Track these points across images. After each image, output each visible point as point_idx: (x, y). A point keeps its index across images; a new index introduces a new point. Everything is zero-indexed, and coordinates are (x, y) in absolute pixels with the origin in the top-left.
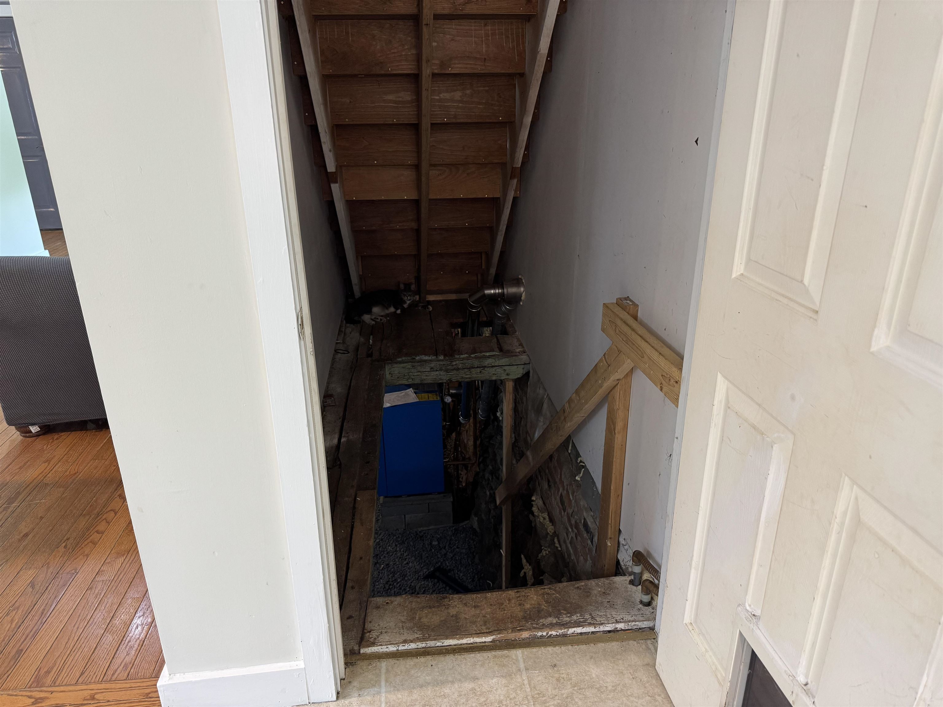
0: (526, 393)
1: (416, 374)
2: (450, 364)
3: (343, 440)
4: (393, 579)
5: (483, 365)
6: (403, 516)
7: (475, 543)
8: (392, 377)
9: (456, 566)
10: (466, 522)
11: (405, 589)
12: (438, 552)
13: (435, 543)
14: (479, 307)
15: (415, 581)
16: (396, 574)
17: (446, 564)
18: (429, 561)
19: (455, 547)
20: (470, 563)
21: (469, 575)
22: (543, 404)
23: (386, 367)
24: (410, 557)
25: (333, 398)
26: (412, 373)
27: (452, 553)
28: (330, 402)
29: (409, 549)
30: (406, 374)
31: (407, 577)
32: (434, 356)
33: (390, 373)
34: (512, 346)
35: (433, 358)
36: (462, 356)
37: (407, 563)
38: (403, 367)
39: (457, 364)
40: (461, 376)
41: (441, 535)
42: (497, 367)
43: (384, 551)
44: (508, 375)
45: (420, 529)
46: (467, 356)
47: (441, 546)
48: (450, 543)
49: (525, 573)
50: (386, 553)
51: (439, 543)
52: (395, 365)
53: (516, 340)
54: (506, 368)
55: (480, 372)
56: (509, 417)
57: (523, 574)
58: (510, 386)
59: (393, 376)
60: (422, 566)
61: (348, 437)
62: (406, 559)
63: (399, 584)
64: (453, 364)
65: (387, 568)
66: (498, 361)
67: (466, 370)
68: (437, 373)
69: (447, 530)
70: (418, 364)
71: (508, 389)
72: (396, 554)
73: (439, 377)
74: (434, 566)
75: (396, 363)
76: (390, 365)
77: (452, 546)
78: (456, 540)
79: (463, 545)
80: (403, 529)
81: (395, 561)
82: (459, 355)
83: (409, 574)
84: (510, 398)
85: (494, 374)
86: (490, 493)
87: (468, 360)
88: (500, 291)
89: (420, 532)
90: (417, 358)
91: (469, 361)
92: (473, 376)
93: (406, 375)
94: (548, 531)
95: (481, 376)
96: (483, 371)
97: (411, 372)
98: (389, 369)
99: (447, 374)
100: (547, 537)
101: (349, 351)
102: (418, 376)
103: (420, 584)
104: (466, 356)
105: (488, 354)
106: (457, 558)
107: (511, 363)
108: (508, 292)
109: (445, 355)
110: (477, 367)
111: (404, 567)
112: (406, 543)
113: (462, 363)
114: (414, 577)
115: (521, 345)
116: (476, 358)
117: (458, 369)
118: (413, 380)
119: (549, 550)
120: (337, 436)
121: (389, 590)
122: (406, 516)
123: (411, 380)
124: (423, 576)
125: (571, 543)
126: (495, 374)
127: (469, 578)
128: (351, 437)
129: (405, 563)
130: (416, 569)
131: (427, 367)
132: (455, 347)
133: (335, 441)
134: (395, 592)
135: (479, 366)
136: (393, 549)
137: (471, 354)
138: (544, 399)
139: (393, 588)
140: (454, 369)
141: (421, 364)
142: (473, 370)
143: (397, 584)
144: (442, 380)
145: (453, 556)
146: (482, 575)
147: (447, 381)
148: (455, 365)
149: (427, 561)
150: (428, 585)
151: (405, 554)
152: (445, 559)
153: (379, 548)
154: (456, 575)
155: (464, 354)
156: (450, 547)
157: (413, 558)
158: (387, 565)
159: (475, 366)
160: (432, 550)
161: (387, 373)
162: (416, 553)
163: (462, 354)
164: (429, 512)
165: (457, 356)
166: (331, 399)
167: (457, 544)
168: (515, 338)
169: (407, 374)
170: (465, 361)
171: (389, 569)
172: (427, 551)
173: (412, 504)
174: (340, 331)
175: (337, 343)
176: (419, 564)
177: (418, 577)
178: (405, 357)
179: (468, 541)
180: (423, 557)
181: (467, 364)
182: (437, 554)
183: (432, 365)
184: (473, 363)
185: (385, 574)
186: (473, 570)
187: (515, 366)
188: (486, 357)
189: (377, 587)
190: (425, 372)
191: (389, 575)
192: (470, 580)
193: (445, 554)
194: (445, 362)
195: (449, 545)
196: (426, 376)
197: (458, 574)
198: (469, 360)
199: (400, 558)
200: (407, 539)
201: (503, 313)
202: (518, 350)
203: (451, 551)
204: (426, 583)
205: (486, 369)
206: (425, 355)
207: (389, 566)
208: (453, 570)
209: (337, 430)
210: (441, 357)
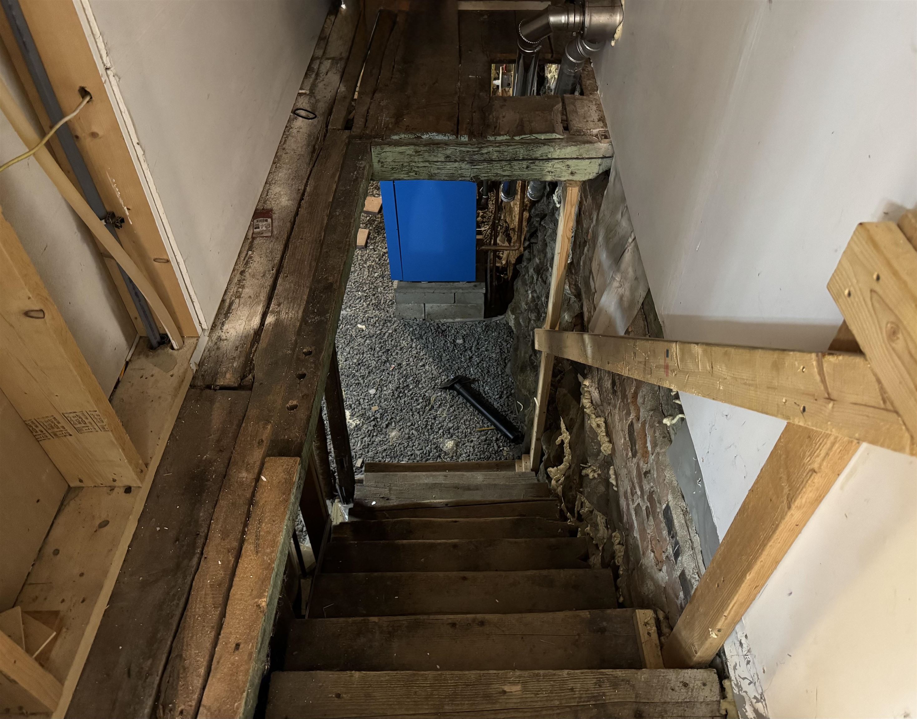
0: (599, 207)
1: (422, 165)
2: (477, 151)
3: (270, 319)
4: (405, 385)
5: (533, 157)
6: (423, 305)
7: (509, 346)
8: (382, 166)
9: (482, 375)
10: (500, 317)
11: (417, 400)
12: (461, 354)
13: (460, 341)
14: (538, 46)
15: (430, 391)
16: (409, 378)
17: (470, 371)
18: (450, 365)
19: (483, 349)
20: (500, 373)
21: (496, 389)
22: (624, 252)
23: (372, 151)
24: (427, 356)
25: (269, 220)
26: (415, 162)
27: (479, 357)
28: (264, 228)
29: (428, 347)
30: (405, 164)
31: (422, 384)
32: (453, 135)
33: (379, 161)
34: (587, 121)
35: (451, 138)
36: (499, 138)
37: (424, 365)
38: (401, 153)
39: (489, 152)
40: (496, 171)
41: (468, 331)
42: (557, 161)
43: (397, 346)
44: (572, 173)
45: (443, 321)
46: (508, 138)
47: (466, 345)
48: (478, 344)
49: (562, 441)
50: (399, 348)
51: (464, 342)
52: (387, 149)
53: (594, 108)
54: (569, 162)
55: (527, 167)
56: (567, 240)
57: (560, 442)
58: (574, 193)
59: (385, 166)
60: (441, 371)
61: (279, 313)
62: (422, 359)
63: (410, 392)
64: (483, 152)
65: (399, 369)
66: (559, 150)
67: (504, 163)
68: (456, 165)
69: (476, 325)
70: (425, 148)
71: (570, 198)
72: (411, 351)
73: (460, 172)
74: (456, 373)
75: (390, 144)
76: (378, 148)
77: (480, 347)
78: (486, 340)
79: (494, 348)
80: (421, 320)
81: (409, 360)
82: (493, 135)
83: (424, 380)
84: (570, 213)
85: (549, 172)
86: (533, 297)
87: (508, 146)
88: (578, 19)
89: (443, 325)
90: (425, 137)
91: (509, 148)
92: (514, 173)
93: (406, 166)
94: (602, 448)
95: (527, 174)
96: (531, 165)
97: (413, 162)
98: (379, 154)
99: (473, 167)
100: (599, 455)
101: (317, 113)
102: (424, 169)
103: (435, 395)
104: (505, 137)
105: (543, 137)
106: (484, 365)
107: (580, 155)
108: (592, 23)
109: (471, 135)
110: (523, 159)
111: (419, 370)
112: (424, 338)
113: (498, 151)
114: (430, 385)
115: (602, 119)
116: (522, 143)
117: (490, 161)
118: (416, 174)
119: (600, 472)
120: (260, 309)
121: (399, 399)
122: (426, 305)
123: (413, 174)
124: (440, 385)
125: (636, 510)
126: (552, 172)
127: (496, 393)
128: (283, 316)
129: (420, 364)
130: (432, 374)
131: (440, 155)
132: (491, 116)
133: (256, 322)
134: (405, 402)
135: (526, 157)
136: (407, 344)
137: (515, 136)
138: (628, 244)
139: (404, 397)
140: (484, 161)
141: (430, 150)
142: (515, 163)
143: (409, 392)
144: (464, 177)
145: (480, 362)
146: (513, 391)
147: (472, 179)
148: (486, 153)
149: (447, 365)
150: (445, 397)
151: (422, 354)
152: (469, 364)
153: (391, 341)
154: (481, 388)
155: (503, 135)
156: (478, 349)
157: (431, 360)
158: (399, 364)
159: (519, 157)
160: (454, 350)
161: (375, 160)
162: (435, 353)
163: (500, 135)
164: (455, 302)
165: (492, 138)
166: (267, 221)
167: (486, 346)
168: (594, 103)
169: (407, 164)
170: (503, 148)
171: (401, 371)
172: (449, 351)
173: (433, 293)
174: (310, 69)
175: (300, 95)
176: (437, 368)
177: (435, 385)
178: (404, 133)
179: (500, 342)
180: (443, 360)
181: (506, 154)
182: (460, 356)
183: (448, 152)
184: (517, 151)
185: (396, 378)
186: (502, 383)
187: (587, 160)
188: (539, 143)
189: (385, 392)
190: (437, 162)
191: (400, 379)
192: (497, 397)
193: (471, 358)
194: (469, 148)
195: (476, 346)
196: (438, 169)
197: (483, 386)
198: (511, 145)
199: (415, 357)
200: (426, 333)
201: (578, 56)
202: (595, 131)
203: (478, 354)
204: (443, 395)
205: (537, 162)
206: (439, 132)
207: (401, 367)
208: (478, 381)
209: (263, 297)
210: (465, 139)
